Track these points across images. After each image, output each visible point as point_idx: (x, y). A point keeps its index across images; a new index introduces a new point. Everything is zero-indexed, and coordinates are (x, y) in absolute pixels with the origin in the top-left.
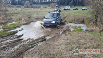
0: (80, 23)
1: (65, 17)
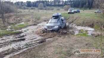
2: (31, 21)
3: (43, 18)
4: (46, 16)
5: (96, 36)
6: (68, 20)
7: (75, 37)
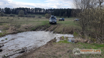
0: (68, 34)
1: (56, 28)
2: (10, 29)
3: (24, 25)
4: (27, 24)
5: (76, 43)
6: (50, 27)
7: (57, 44)
